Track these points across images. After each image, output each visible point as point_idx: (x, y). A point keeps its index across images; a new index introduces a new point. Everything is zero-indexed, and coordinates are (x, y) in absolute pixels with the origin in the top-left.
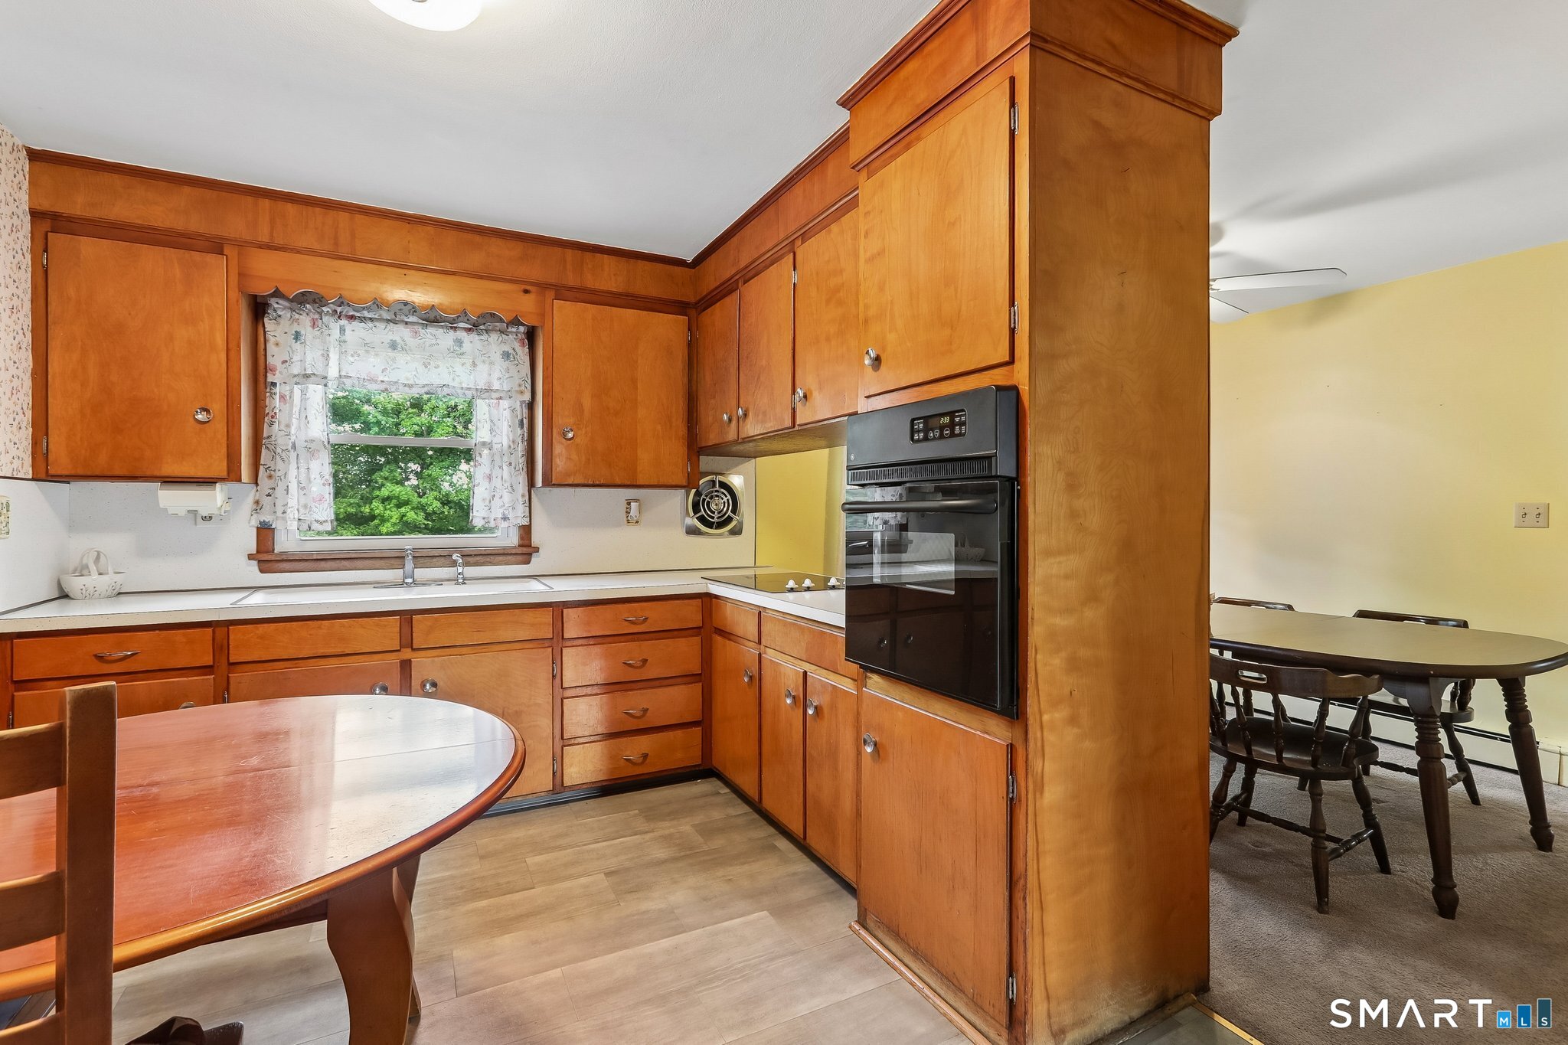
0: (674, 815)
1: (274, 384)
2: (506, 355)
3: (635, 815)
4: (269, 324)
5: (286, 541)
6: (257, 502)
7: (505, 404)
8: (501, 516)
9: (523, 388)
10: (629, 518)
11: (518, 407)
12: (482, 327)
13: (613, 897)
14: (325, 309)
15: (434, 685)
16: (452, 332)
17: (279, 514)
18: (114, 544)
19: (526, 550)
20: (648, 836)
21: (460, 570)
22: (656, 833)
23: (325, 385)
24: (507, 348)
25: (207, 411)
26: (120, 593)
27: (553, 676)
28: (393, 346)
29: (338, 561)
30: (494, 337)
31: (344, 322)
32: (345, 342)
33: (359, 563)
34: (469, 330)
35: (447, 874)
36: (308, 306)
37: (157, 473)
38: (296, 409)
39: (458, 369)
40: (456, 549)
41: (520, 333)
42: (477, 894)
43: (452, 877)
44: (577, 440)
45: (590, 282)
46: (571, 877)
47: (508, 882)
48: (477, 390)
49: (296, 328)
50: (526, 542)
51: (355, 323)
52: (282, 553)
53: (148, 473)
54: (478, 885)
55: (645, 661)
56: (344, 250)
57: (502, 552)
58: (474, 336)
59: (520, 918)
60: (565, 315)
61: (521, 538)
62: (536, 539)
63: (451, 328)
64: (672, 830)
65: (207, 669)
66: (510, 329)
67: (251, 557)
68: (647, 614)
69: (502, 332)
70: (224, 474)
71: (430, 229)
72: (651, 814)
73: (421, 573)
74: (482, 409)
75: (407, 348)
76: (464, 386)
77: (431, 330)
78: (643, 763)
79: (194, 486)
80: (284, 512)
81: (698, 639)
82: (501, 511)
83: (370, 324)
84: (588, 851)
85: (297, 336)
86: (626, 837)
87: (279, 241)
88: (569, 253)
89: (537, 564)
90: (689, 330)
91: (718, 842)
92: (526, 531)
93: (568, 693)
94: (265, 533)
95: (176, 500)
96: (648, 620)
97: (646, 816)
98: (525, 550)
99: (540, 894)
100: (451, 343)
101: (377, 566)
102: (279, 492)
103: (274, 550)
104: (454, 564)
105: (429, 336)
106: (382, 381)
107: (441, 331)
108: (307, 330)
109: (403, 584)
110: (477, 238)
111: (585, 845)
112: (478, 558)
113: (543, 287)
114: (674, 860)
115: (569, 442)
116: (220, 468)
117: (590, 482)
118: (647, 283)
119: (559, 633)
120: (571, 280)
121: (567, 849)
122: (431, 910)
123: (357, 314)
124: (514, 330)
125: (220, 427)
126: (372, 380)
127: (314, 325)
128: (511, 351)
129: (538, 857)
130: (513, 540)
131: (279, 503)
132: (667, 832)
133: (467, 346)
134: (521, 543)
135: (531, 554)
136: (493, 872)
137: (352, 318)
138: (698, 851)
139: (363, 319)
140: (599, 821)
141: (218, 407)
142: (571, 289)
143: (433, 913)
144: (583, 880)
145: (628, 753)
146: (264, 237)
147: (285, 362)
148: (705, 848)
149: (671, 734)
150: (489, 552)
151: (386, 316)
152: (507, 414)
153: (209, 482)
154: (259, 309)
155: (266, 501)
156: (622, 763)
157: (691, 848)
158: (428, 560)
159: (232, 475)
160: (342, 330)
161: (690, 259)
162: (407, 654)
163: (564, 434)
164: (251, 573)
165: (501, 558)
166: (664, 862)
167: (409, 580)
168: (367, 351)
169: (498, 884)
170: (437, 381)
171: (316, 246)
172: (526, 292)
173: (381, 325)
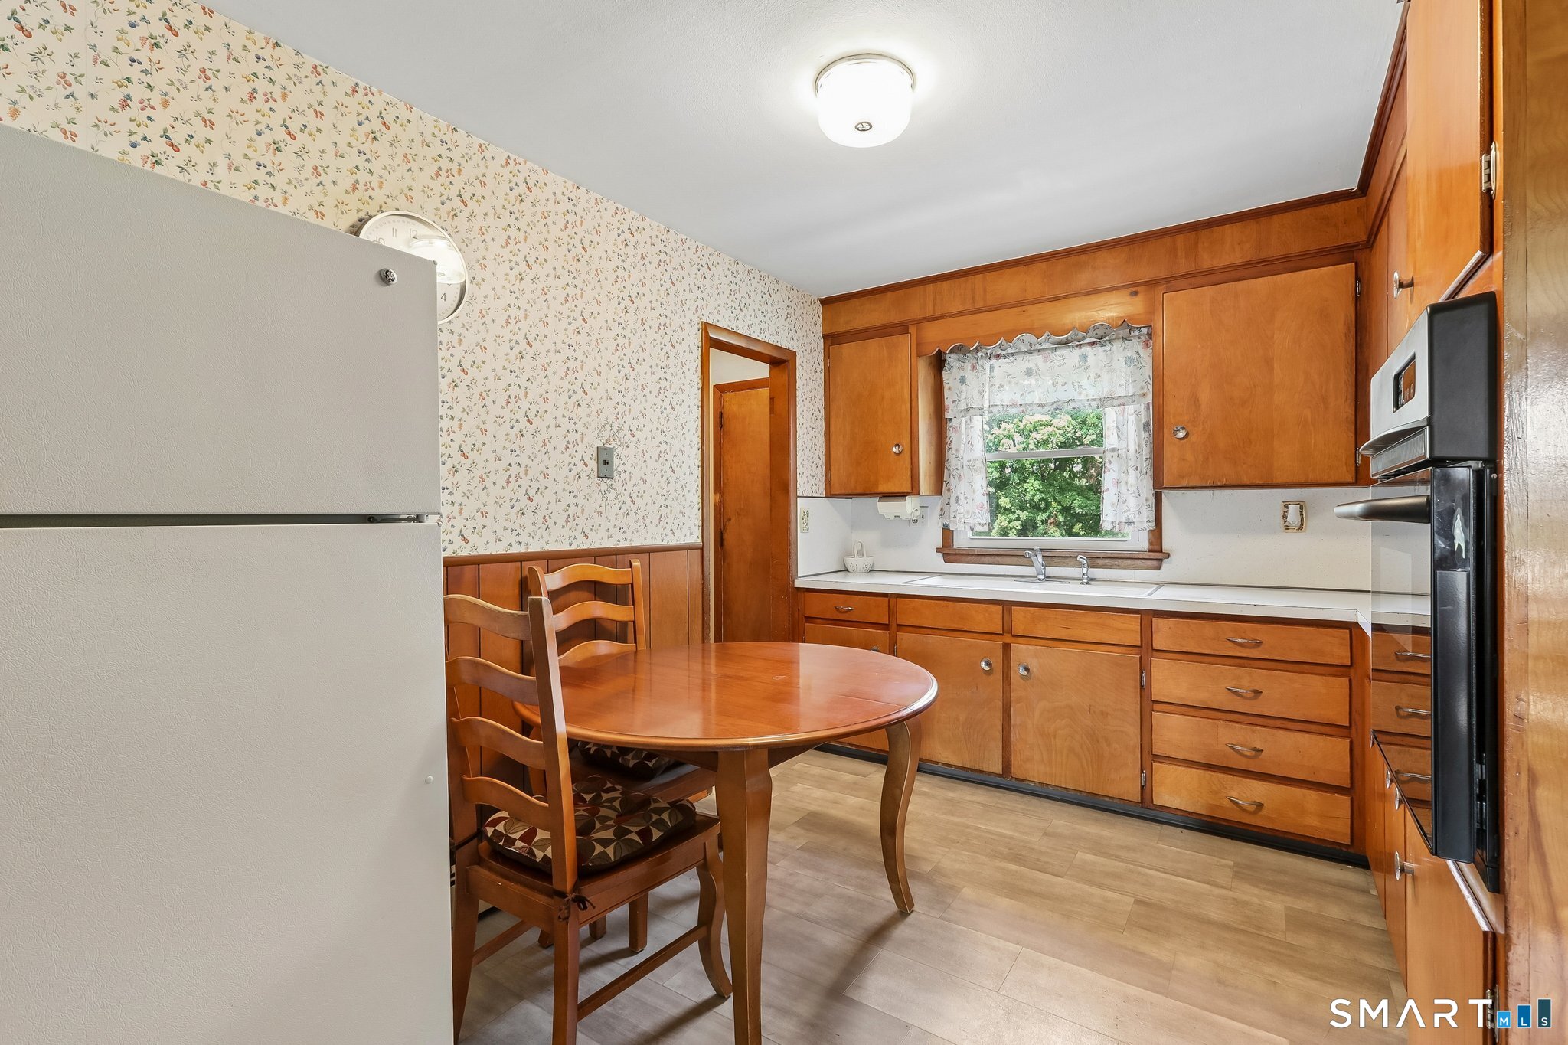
0: (1275, 887)
1: (951, 420)
2: (1129, 361)
3: (1225, 866)
4: (945, 375)
5: (961, 542)
6: (942, 509)
7: (1130, 409)
8: (1124, 520)
9: (1145, 390)
10: (1287, 524)
11: (1143, 411)
12: (1107, 338)
13: (1123, 922)
14: (979, 354)
15: (1027, 669)
16: (1077, 351)
17: (952, 519)
18: (869, 538)
19: (1156, 553)
20: (1217, 891)
21: (1085, 570)
22: (1230, 893)
23: (982, 415)
24: (1130, 353)
25: (897, 445)
26: (871, 570)
27: (1142, 686)
28: (1029, 373)
29: (993, 557)
30: (1117, 346)
31: (993, 361)
32: (993, 377)
33: (1007, 559)
34: (1093, 344)
35: (1011, 833)
36: (968, 354)
37: (876, 491)
38: (963, 437)
39: (1085, 382)
40: (1084, 551)
41: (1143, 335)
42: (1017, 859)
43: (1012, 838)
44: (1193, 438)
45: (1207, 261)
46: (1102, 886)
47: (1047, 863)
48: (1100, 399)
49: (962, 373)
50: (1156, 548)
51: (1002, 360)
52: (959, 549)
53: (872, 492)
54: (1024, 853)
55: (1258, 693)
56: (979, 305)
57: (1128, 556)
58: (1098, 349)
59: (1030, 893)
60: (1177, 304)
61: (1151, 543)
62: (1167, 544)
63: (1077, 346)
64: (1255, 900)
65: (886, 627)
66: (1132, 334)
67: (938, 550)
68: (1259, 638)
69: (1124, 339)
70: (909, 490)
71: (1043, 265)
72: (1242, 873)
73: (1052, 571)
74: (1110, 416)
75: (1040, 372)
76: (1091, 397)
77: (1059, 352)
78: (1254, 813)
79: (895, 499)
80: (955, 517)
81: (1346, 681)
82: (1125, 515)
83: (1012, 359)
84: (1140, 873)
85: (963, 380)
86: (1193, 880)
87: (938, 313)
88: (1180, 239)
89: (1168, 570)
90: (1357, 278)
91: (1306, 940)
92: (1157, 534)
93: (1157, 707)
94: (947, 533)
95: (888, 508)
96: (1263, 646)
97: (1236, 872)
98: (1158, 555)
99: (1062, 885)
100: (1078, 359)
101: (1021, 563)
102: (953, 501)
103: (953, 545)
104: (1080, 565)
105: (1057, 358)
106: (1021, 405)
107: (1068, 350)
108: (969, 375)
109: (1033, 579)
110: (1083, 258)
111: (1141, 866)
112: (1107, 561)
113: (1151, 284)
114: (1226, 927)
115: (1182, 441)
116: (907, 488)
117: (1209, 484)
118: (1282, 239)
119: (1148, 642)
120: (1183, 266)
121: (1122, 862)
122: (977, 853)
123: (1004, 352)
124: (1137, 333)
125: (907, 456)
126: (1014, 405)
127: (973, 368)
128: (1135, 355)
129: (1088, 855)
130: (1142, 543)
131: (952, 509)
132: (1246, 898)
133: (1091, 358)
134: (1151, 547)
135: (1161, 560)
136: (1043, 849)
137: (998, 356)
138: (1266, 934)
139: (1006, 356)
140: (1179, 852)
141: (906, 442)
142: (1182, 277)
143: (977, 855)
144: (1110, 894)
145: (1234, 794)
146: (929, 314)
147: (954, 402)
148: (1279, 936)
149: (1297, 792)
150: (1116, 556)
151: (1023, 348)
152: (1132, 419)
153: (902, 496)
154: (938, 363)
155: (946, 508)
156: (1226, 803)
157: (1259, 928)
158: (1061, 560)
159: (914, 491)
160: (992, 368)
161: (1353, 185)
162: (1008, 639)
163: (1175, 433)
164: (938, 562)
165: (1129, 562)
166: (1210, 922)
167: (1041, 577)
168: (1009, 382)
169: (1038, 860)
170: (1063, 397)
171: (961, 308)
172: (1135, 293)
173: (1020, 358)
